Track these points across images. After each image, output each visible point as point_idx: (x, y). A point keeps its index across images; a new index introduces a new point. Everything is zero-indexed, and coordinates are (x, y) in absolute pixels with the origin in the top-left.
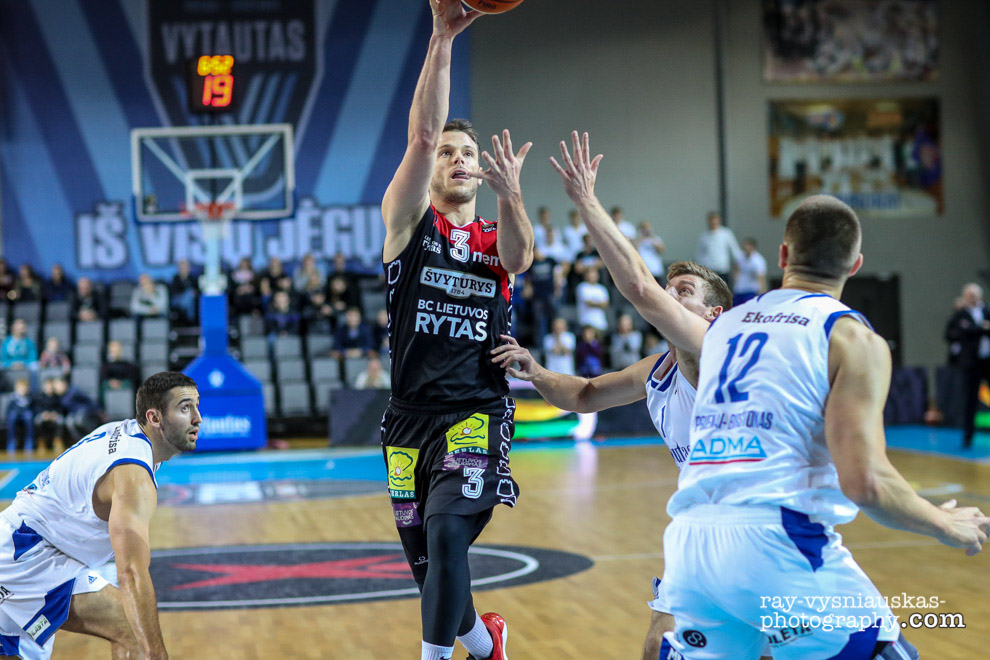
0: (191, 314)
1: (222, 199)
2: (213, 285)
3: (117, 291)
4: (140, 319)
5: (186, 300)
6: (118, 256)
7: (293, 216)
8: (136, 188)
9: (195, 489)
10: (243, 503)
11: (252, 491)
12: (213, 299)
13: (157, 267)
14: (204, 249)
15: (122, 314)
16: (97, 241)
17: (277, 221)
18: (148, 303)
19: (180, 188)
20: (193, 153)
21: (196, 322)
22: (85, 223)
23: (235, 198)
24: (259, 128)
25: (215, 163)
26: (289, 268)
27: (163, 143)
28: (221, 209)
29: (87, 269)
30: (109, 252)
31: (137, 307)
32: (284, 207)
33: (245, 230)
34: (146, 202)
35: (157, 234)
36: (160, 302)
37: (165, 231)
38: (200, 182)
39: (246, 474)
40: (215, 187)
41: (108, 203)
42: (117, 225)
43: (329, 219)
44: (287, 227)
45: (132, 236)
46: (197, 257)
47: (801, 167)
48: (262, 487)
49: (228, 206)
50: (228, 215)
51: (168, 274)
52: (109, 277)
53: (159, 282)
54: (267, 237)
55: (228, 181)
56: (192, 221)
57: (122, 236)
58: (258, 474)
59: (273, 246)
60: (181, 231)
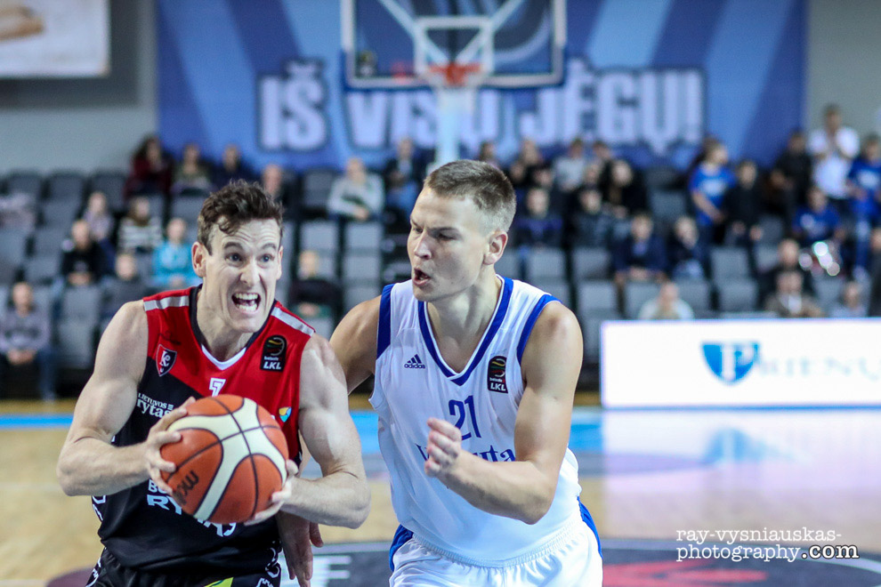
1: (464, 58)
3: (313, 184)
4: (343, 221)
6: (313, 135)
7: (561, 84)
8: (347, 39)
13: (367, 150)
14: (433, 127)
15: (320, 214)
16: (286, 114)
17: (533, 90)
22: (271, 88)
23: (482, 56)
25: (453, 8)
28: (464, 70)
29: (273, 152)
30: (303, 129)
32: (549, 70)
33: (490, 99)
34: (360, 61)
35: (368, 106)
37: (379, 100)
38: (434, 35)
40: (454, 42)
41: (302, 61)
42: (315, 92)
43: (607, 89)
44: (548, 99)
45: (334, 109)
46: (425, 138)
49: (472, 68)
50: (473, 80)
51: (378, 159)
52: (301, 163)
54: (520, 111)
55: (472, 33)
56: (427, 89)
57: (320, 107)
59: (528, 124)
60: (402, 102)
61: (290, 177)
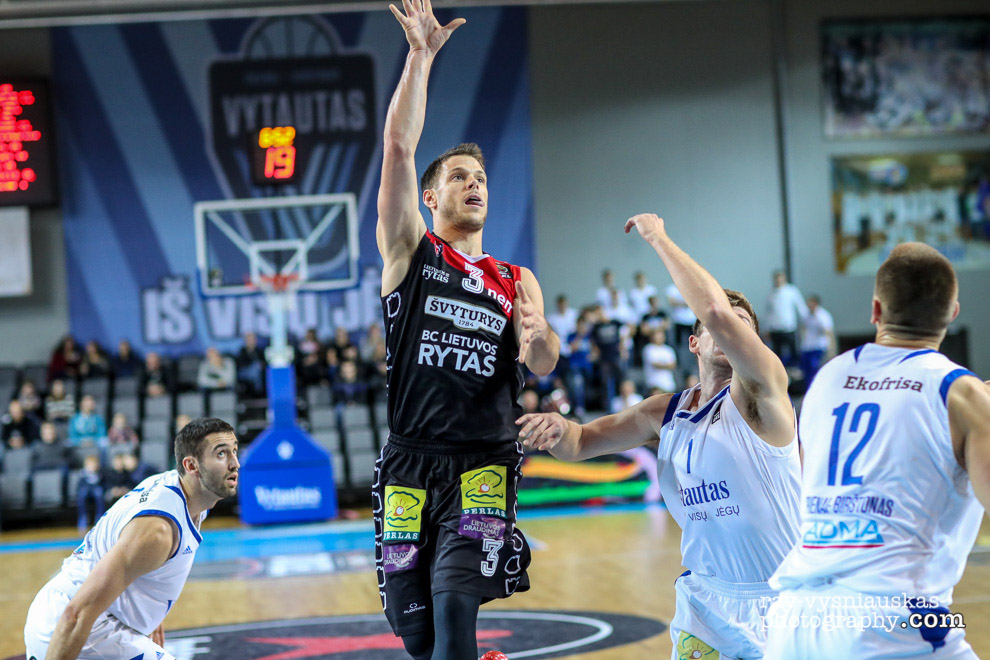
0: (258, 386)
1: (287, 270)
2: (280, 357)
3: (185, 366)
4: (208, 393)
5: (253, 372)
6: (184, 331)
7: (358, 286)
8: (201, 261)
9: (266, 561)
10: (315, 574)
11: (323, 562)
12: (280, 371)
13: (223, 340)
14: (269, 321)
15: (190, 388)
16: (163, 316)
17: (342, 292)
18: (215, 376)
19: (244, 261)
20: (257, 226)
21: (263, 394)
22: (151, 298)
23: (300, 268)
24: (322, 199)
25: (279, 235)
26: (355, 338)
27: (227, 216)
28: (286, 280)
29: (154, 345)
30: (176, 327)
31: (204, 380)
32: (348, 276)
33: (310, 301)
34: (211, 276)
35: (222, 307)
36: (228, 375)
37: (230, 304)
38: (265, 254)
39: (318, 545)
40: (279, 259)
41: (173, 277)
42: (183, 299)
44: (352, 297)
45: (198, 310)
46: (263, 329)
47: (865, 223)
48: (334, 557)
49: (293, 277)
50: (293, 286)
51: (235, 347)
52: (176, 351)
53: (226, 355)
54: (333, 306)
55: (292, 253)
56: (257, 294)
57: (188, 310)
58: (329, 544)
59: (339, 317)
60: (247, 304)
61: (167, 363)
